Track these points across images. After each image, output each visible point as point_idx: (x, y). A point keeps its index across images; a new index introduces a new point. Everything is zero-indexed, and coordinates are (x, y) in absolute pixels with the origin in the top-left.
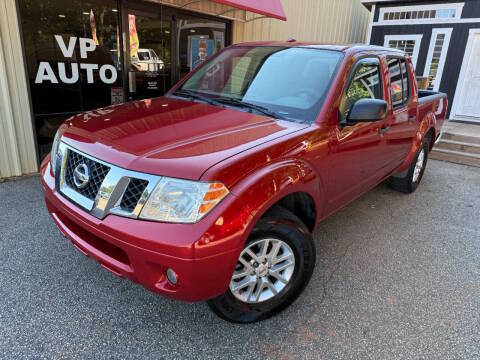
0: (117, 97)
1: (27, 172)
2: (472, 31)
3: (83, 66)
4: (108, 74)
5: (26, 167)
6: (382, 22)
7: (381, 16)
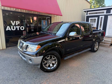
0: (24, 33)
1: (3, 48)
2: (109, 16)
3: (17, 27)
4: (22, 28)
5: (3, 47)
6: (88, 15)
7: (88, 14)
